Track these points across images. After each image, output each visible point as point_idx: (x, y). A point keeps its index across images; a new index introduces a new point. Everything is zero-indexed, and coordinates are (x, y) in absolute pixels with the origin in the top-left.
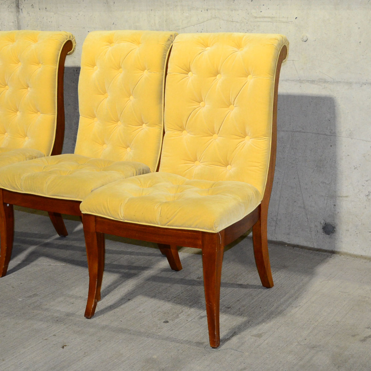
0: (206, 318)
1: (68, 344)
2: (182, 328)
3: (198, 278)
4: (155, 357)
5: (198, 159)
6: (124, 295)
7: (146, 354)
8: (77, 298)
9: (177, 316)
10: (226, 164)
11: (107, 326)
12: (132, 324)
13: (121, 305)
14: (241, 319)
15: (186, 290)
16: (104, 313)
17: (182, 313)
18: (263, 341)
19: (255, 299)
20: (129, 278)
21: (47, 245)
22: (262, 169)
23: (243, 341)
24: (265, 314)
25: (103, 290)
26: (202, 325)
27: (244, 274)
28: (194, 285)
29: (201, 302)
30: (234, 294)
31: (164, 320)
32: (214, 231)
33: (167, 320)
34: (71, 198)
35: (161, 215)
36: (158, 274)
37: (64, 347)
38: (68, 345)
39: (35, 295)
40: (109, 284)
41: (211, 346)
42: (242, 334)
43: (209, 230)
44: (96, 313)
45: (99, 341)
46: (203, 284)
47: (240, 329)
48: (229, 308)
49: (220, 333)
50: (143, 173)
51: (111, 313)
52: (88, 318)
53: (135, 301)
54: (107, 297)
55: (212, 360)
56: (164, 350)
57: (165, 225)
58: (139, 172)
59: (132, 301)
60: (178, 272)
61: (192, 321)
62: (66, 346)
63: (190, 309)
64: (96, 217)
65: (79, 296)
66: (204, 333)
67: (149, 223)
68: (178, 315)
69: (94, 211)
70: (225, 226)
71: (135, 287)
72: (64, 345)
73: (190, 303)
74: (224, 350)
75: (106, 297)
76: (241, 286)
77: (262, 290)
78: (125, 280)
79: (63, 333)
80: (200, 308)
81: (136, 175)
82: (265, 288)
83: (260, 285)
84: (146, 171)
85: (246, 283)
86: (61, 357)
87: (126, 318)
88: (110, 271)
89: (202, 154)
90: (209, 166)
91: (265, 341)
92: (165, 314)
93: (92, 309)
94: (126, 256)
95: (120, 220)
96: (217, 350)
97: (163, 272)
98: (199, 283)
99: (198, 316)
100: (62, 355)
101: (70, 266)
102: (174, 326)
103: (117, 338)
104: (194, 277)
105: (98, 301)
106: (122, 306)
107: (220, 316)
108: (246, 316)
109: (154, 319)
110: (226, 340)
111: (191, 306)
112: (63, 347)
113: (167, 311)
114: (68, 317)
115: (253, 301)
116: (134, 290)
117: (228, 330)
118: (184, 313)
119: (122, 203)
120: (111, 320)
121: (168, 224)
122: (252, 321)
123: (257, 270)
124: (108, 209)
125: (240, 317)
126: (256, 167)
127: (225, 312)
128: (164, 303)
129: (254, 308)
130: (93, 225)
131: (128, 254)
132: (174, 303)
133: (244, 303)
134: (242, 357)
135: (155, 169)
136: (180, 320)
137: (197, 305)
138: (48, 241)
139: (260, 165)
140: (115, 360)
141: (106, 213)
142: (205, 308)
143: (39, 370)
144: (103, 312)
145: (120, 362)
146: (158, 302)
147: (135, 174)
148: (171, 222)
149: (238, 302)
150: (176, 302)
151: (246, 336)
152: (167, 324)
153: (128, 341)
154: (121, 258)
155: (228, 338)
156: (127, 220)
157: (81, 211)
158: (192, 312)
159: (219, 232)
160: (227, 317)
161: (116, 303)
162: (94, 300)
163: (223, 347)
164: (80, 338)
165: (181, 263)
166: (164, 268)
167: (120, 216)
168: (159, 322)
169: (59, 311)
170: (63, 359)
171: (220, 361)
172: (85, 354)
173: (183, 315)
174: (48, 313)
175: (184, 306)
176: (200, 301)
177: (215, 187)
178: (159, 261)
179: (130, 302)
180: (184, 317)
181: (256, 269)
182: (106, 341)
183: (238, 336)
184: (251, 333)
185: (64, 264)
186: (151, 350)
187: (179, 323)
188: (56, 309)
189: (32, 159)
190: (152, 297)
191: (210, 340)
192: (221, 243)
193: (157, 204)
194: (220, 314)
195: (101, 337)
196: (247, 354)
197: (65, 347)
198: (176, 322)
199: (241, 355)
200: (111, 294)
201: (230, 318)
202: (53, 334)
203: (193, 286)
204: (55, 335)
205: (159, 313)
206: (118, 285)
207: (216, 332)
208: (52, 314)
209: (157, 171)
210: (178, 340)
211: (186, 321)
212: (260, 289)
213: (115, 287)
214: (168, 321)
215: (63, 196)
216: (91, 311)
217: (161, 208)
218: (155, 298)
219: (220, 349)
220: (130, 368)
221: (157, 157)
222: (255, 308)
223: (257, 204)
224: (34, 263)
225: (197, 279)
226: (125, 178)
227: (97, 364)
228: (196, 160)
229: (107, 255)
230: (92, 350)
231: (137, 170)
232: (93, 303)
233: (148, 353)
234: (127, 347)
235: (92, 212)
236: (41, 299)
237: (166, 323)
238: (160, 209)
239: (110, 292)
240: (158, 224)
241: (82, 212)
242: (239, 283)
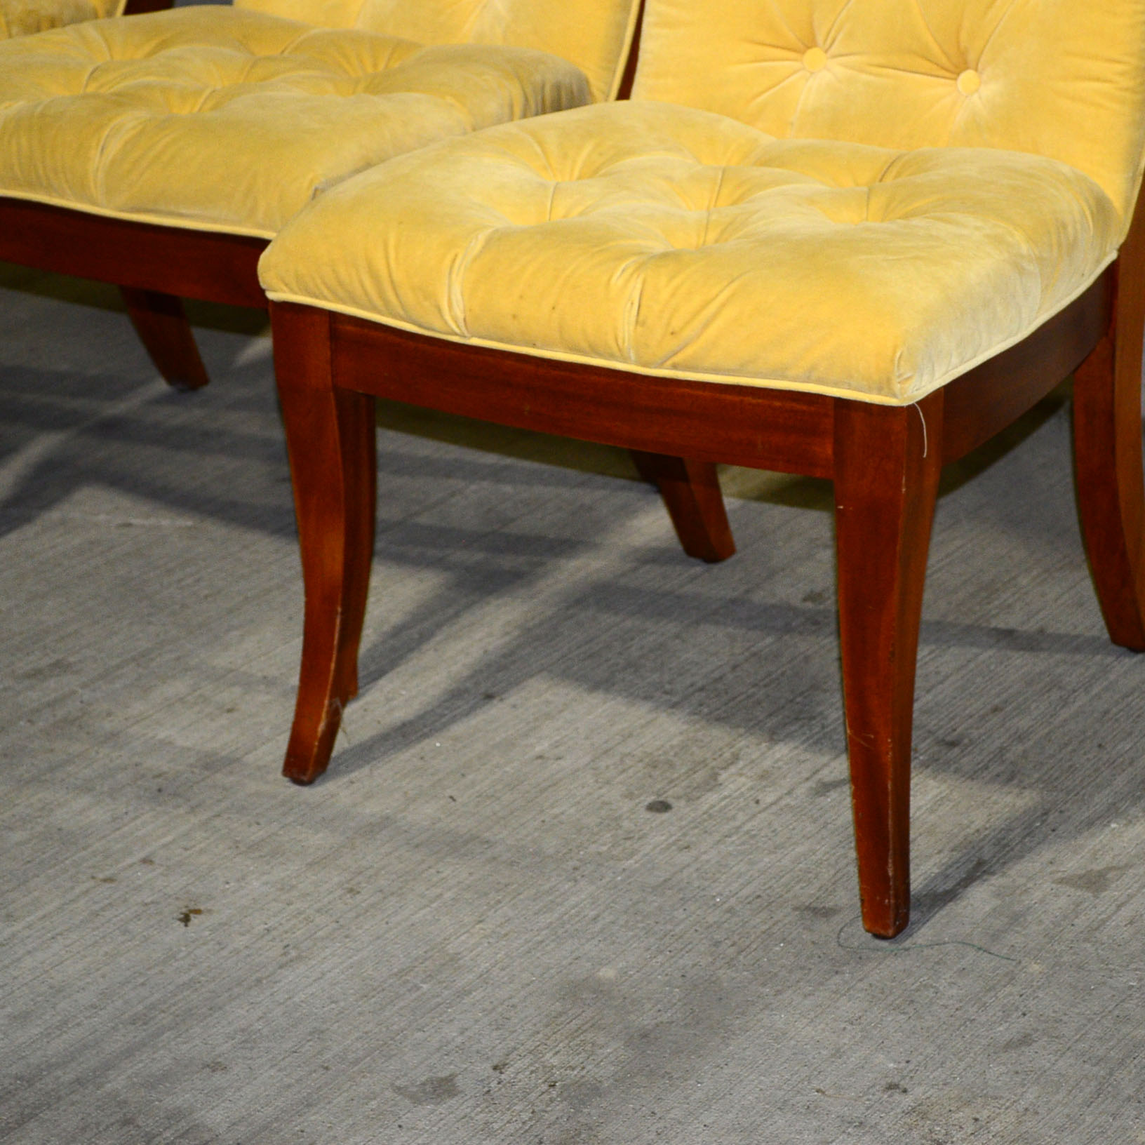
0: (847, 790)
1: (209, 905)
2: (734, 838)
3: (812, 597)
4: (607, 973)
5: (820, 39)
6: (466, 673)
7: (565, 958)
8: (248, 683)
9: (712, 782)
10: (957, 64)
11: (385, 822)
12: (500, 814)
13: (454, 720)
14: (1009, 799)
15: (754, 654)
16: (374, 759)
17: (732, 763)
18: (1113, 907)
19: (1078, 704)
20: (490, 593)
21: (110, 428)
22: (1127, 89)
23: (1017, 908)
24: (1120, 781)
25: (369, 650)
26: (827, 823)
27: (1024, 581)
28: (788, 629)
29: (821, 713)
30: (979, 680)
31: (652, 799)
32: (894, 396)
33: (661, 799)
34: (215, 221)
35: (641, 318)
36: (623, 575)
37: (192, 915)
38: (210, 911)
39: (60, 667)
40: (396, 618)
41: (868, 931)
42: (1012, 872)
43: (869, 390)
44: (338, 757)
45: (351, 890)
46: (833, 626)
47: (1006, 845)
48: (953, 744)
49: (912, 866)
50: (558, 107)
51: (406, 757)
52: (298, 781)
53: (514, 706)
54: (386, 685)
55: (874, 997)
56: (652, 940)
57: (661, 365)
58: (540, 98)
59: (501, 705)
60: (716, 569)
61: (783, 803)
62: (198, 912)
63: (769, 749)
64: (334, 317)
65: (260, 674)
66: (837, 862)
67: (585, 353)
68: (714, 776)
69: (326, 292)
70: (947, 372)
71: (519, 636)
72: (192, 907)
73: (770, 715)
74: (930, 946)
75: (382, 682)
76: (1008, 637)
77: (1110, 659)
78: (474, 603)
79: (186, 849)
80: (818, 743)
81: (524, 116)
82: (1123, 649)
83: (1099, 638)
84: (572, 92)
85: (1032, 626)
86: (176, 964)
87: (473, 784)
88: (400, 559)
89: (839, 14)
90: (870, 74)
91: (1119, 907)
92: (655, 767)
93: (316, 743)
94: (473, 487)
95: (445, 333)
96: (893, 947)
97: (648, 567)
98: (814, 622)
99: (807, 779)
100: (182, 955)
101: (216, 530)
102: (696, 827)
103: (435, 879)
104: (788, 591)
105: (344, 703)
106: (458, 729)
107: (913, 783)
108: (1031, 786)
109: (603, 791)
110: (941, 898)
111: (774, 736)
112: (186, 919)
113: (665, 753)
114: (206, 773)
115: (1065, 714)
116: (512, 653)
117: (946, 852)
118: (746, 766)
119: (456, 255)
120: (405, 793)
121: (677, 359)
122: (1061, 812)
123: (1085, 566)
124: (392, 282)
125: (1006, 789)
126: (1098, 79)
127: (936, 765)
128: (650, 717)
129: (1070, 748)
130: (319, 356)
131: (483, 479)
132: (696, 717)
133: (1024, 723)
134: (1013, 985)
135: (610, 86)
136: (725, 798)
137: (802, 726)
138: (119, 408)
139: (1122, 74)
140: (425, 986)
141: (379, 303)
142: (842, 745)
143: (78, 1025)
144: (367, 752)
145: (446, 992)
146: (623, 709)
147: (518, 110)
148: (689, 351)
149: (995, 719)
150: (706, 710)
151: (1030, 885)
152: (665, 816)
153: (486, 894)
154: (453, 495)
155: (947, 893)
156: (480, 337)
157: (262, 292)
158: (779, 760)
159: (919, 403)
160: (944, 787)
161: (426, 713)
162: (326, 702)
163: (923, 934)
164: (265, 878)
165: (733, 526)
166: (654, 544)
167: (448, 317)
168: (625, 809)
169: (170, 743)
170: (185, 978)
171: (912, 1001)
172: (285, 954)
173: (741, 775)
174: (117, 754)
175: (742, 730)
176: (820, 709)
177: (898, 175)
178: (627, 511)
179: (495, 710)
180: (744, 785)
181: (1079, 555)
182: (381, 891)
183: (996, 881)
184: (1054, 868)
185: (190, 523)
186: (588, 940)
187: (720, 811)
188: (153, 738)
189: (38, 30)
190: (595, 686)
191: (862, 901)
192: (925, 455)
193: (623, 266)
194: (913, 775)
195: (360, 873)
196: (1036, 968)
197: (195, 920)
198: (705, 807)
199: (1006, 974)
200: (404, 670)
201: (955, 795)
202: (142, 855)
203: (787, 637)
204: (151, 862)
205: (628, 762)
206: (439, 626)
207: (894, 863)
208: (136, 759)
209: (624, 93)
210: (714, 897)
211: (753, 804)
212: (1098, 658)
213: (424, 637)
214: (671, 801)
215: (181, 215)
216: (315, 750)
217: (644, 283)
218: (607, 690)
219: (907, 944)
220: (490, 1025)
221: (625, 27)
222: (1074, 751)
223: (1098, 261)
224: (55, 515)
225: (805, 600)
226: (474, 129)
227: (342, 1004)
228: (809, 43)
229: (386, 482)
230: (320, 934)
231: (529, 90)
232: (324, 715)
233: (576, 954)
234: (480, 922)
235: (317, 297)
236: (84, 686)
237: (659, 811)
238: (639, 286)
239: (401, 657)
240: (625, 360)
241: (271, 295)
242: (1002, 626)
